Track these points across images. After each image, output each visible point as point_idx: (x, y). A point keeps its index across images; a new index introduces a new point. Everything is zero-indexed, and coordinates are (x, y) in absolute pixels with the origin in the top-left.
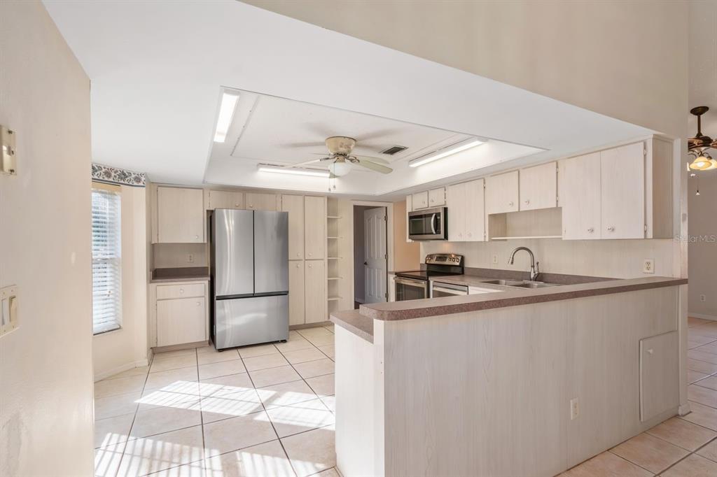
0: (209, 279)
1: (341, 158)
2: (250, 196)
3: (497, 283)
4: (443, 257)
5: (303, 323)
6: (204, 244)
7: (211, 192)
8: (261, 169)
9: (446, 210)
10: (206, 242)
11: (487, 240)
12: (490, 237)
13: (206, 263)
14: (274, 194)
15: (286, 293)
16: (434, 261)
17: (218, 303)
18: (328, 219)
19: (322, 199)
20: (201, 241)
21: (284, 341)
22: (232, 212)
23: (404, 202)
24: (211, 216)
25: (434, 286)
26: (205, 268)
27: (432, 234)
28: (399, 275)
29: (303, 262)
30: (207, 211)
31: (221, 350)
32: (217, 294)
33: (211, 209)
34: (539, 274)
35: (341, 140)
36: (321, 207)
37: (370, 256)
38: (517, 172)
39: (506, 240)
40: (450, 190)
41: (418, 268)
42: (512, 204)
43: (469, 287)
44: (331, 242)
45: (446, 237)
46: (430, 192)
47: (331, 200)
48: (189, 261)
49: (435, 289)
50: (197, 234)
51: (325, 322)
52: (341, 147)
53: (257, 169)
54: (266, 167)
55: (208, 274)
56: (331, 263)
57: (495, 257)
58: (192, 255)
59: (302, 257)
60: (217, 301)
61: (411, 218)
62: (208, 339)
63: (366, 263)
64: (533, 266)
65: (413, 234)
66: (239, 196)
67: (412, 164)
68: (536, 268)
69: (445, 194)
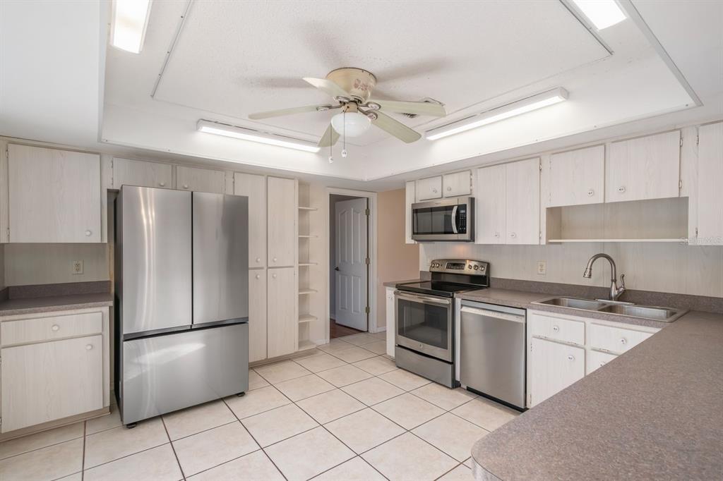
0: (111, 303)
1: (353, 106)
2: (183, 170)
3: (555, 302)
4: (458, 264)
5: (264, 357)
6: (102, 245)
7: (116, 160)
8: (205, 129)
9: (472, 200)
10: (106, 241)
11: (544, 242)
12: (548, 238)
13: (107, 275)
14: (222, 170)
15: (243, 322)
16: (443, 269)
17: (126, 346)
18: (299, 210)
19: (290, 183)
20: (96, 239)
21: (241, 394)
22: (152, 192)
23: (401, 192)
24: (115, 200)
25: (462, 306)
26: (106, 284)
27: (452, 233)
28: (401, 288)
29: (265, 270)
30: (109, 191)
31: (132, 425)
32: (125, 330)
33: (116, 187)
34: (625, 291)
35: (359, 75)
36: (291, 193)
37: (343, 261)
38: (603, 147)
39: (560, 243)
40: (481, 175)
41: (418, 277)
42: (591, 193)
43: (528, 310)
44: (302, 242)
45: (472, 238)
46: (445, 177)
47: (304, 184)
48: (75, 272)
49: (464, 309)
50: (90, 229)
51: (296, 353)
52: (356, 86)
53: (197, 129)
54: (213, 126)
55: (109, 293)
56: (303, 270)
57: (542, 266)
58: (81, 262)
59: (264, 265)
60: (124, 343)
61: (416, 211)
62: (108, 404)
63: (337, 269)
64: (615, 281)
65: (417, 233)
66: (165, 168)
67: (430, 135)
68: (619, 283)
69: (471, 179)
